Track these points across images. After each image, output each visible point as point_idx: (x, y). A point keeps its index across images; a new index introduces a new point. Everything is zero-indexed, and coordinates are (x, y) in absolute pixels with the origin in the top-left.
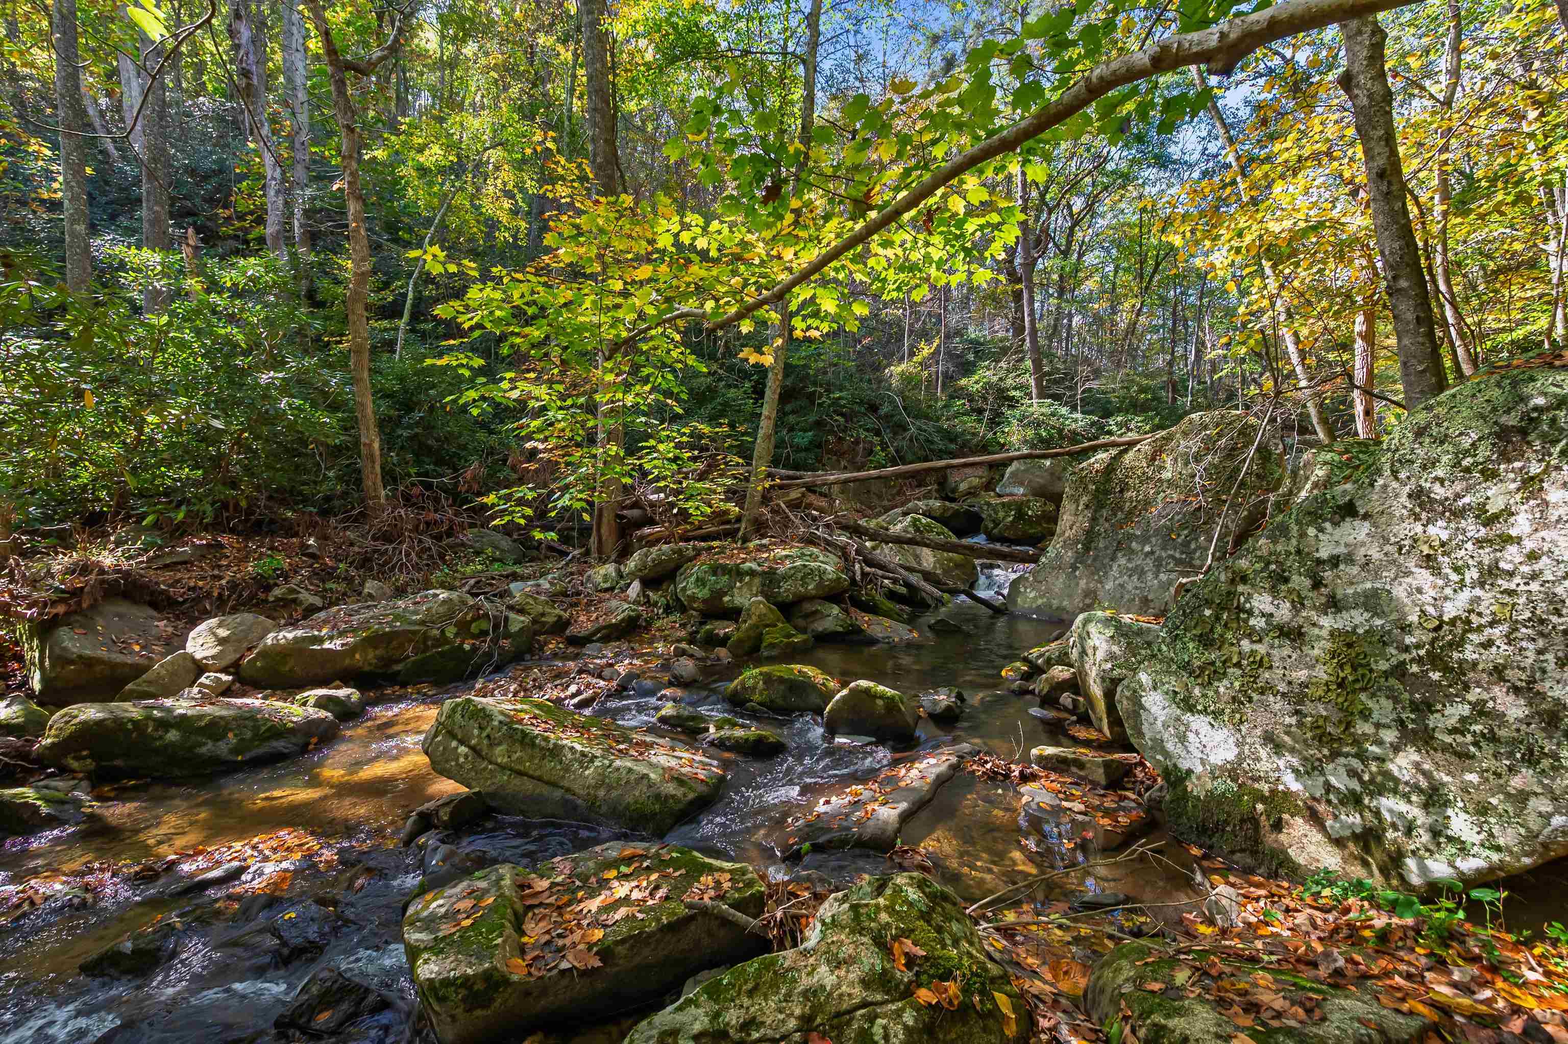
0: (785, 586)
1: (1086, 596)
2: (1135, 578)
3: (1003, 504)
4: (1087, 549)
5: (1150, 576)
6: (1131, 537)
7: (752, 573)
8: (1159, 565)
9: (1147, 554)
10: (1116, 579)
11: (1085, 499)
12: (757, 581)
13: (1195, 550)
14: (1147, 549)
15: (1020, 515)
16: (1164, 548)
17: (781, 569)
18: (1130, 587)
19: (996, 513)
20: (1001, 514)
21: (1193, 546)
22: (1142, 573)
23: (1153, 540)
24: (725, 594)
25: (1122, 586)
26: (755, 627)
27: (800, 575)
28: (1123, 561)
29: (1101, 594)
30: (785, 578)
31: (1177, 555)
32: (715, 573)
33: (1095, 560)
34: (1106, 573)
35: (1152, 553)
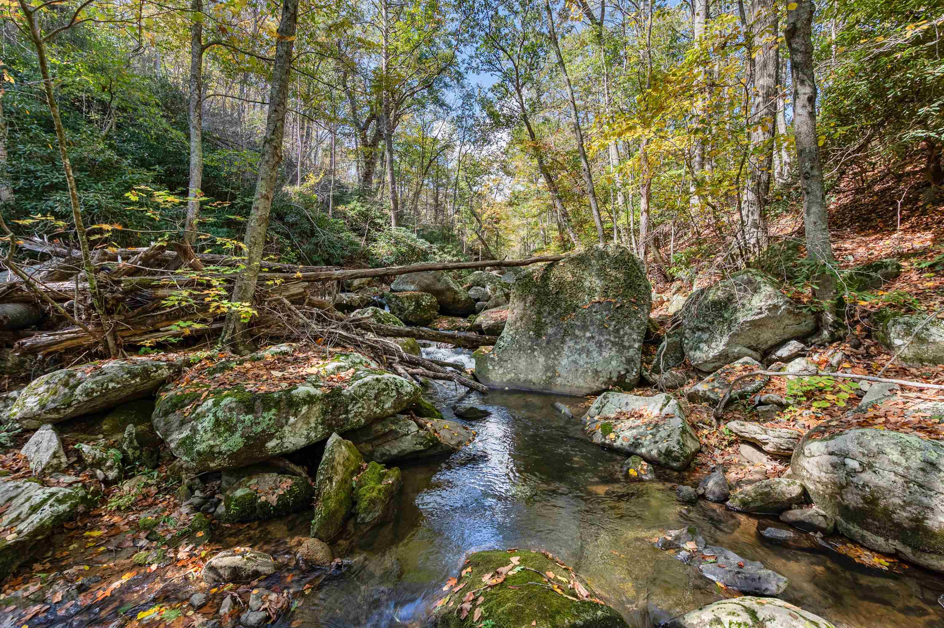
0: (354, 409)
1: (547, 371)
2: (584, 355)
3: (407, 297)
4: (538, 335)
5: (595, 354)
6: (572, 326)
7: (310, 400)
8: (600, 345)
9: (589, 339)
10: (568, 357)
11: (530, 298)
12: (317, 408)
13: (624, 335)
14: (588, 334)
15: (418, 305)
16: (601, 334)
17: (348, 390)
18: (581, 362)
19: (403, 304)
20: (406, 304)
21: (622, 332)
22: (588, 352)
23: (591, 328)
24: (271, 437)
25: (575, 362)
26: (344, 481)
27: (372, 393)
28: (571, 344)
29: (559, 369)
30: (354, 399)
31: (612, 339)
32: (249, 408)
33: (548, 343)
34: (559, 353)
35: (593, 337)
